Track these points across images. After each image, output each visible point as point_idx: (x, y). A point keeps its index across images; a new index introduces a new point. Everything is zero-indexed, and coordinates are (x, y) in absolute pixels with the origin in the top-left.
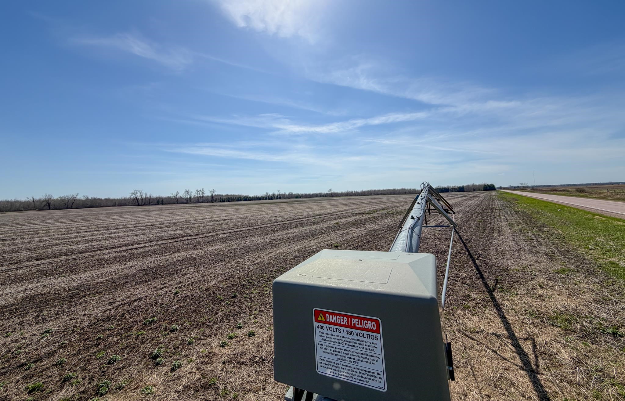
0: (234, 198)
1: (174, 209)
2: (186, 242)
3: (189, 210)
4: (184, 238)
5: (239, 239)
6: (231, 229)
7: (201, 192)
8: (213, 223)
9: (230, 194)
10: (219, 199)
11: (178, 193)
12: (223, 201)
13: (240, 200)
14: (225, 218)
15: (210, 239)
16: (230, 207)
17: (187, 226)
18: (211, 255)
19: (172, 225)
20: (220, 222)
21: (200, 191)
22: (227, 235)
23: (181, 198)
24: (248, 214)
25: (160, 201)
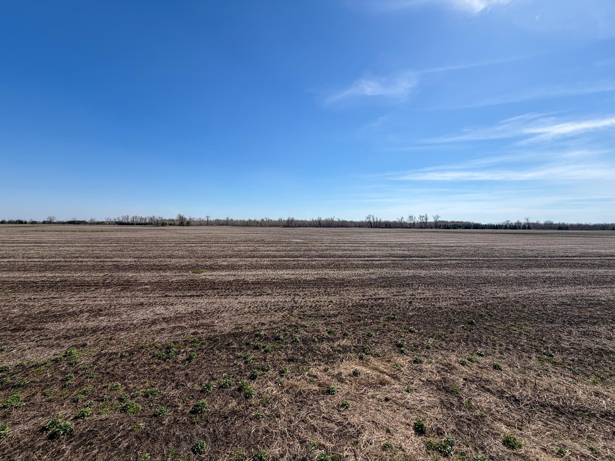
0: (462, 225)
7: (424, 218)
9: (456, 220)
10: (443, 225)
12: (448, 228)
21: (424, 216)
23: (405, 223)
25: (388, 224)
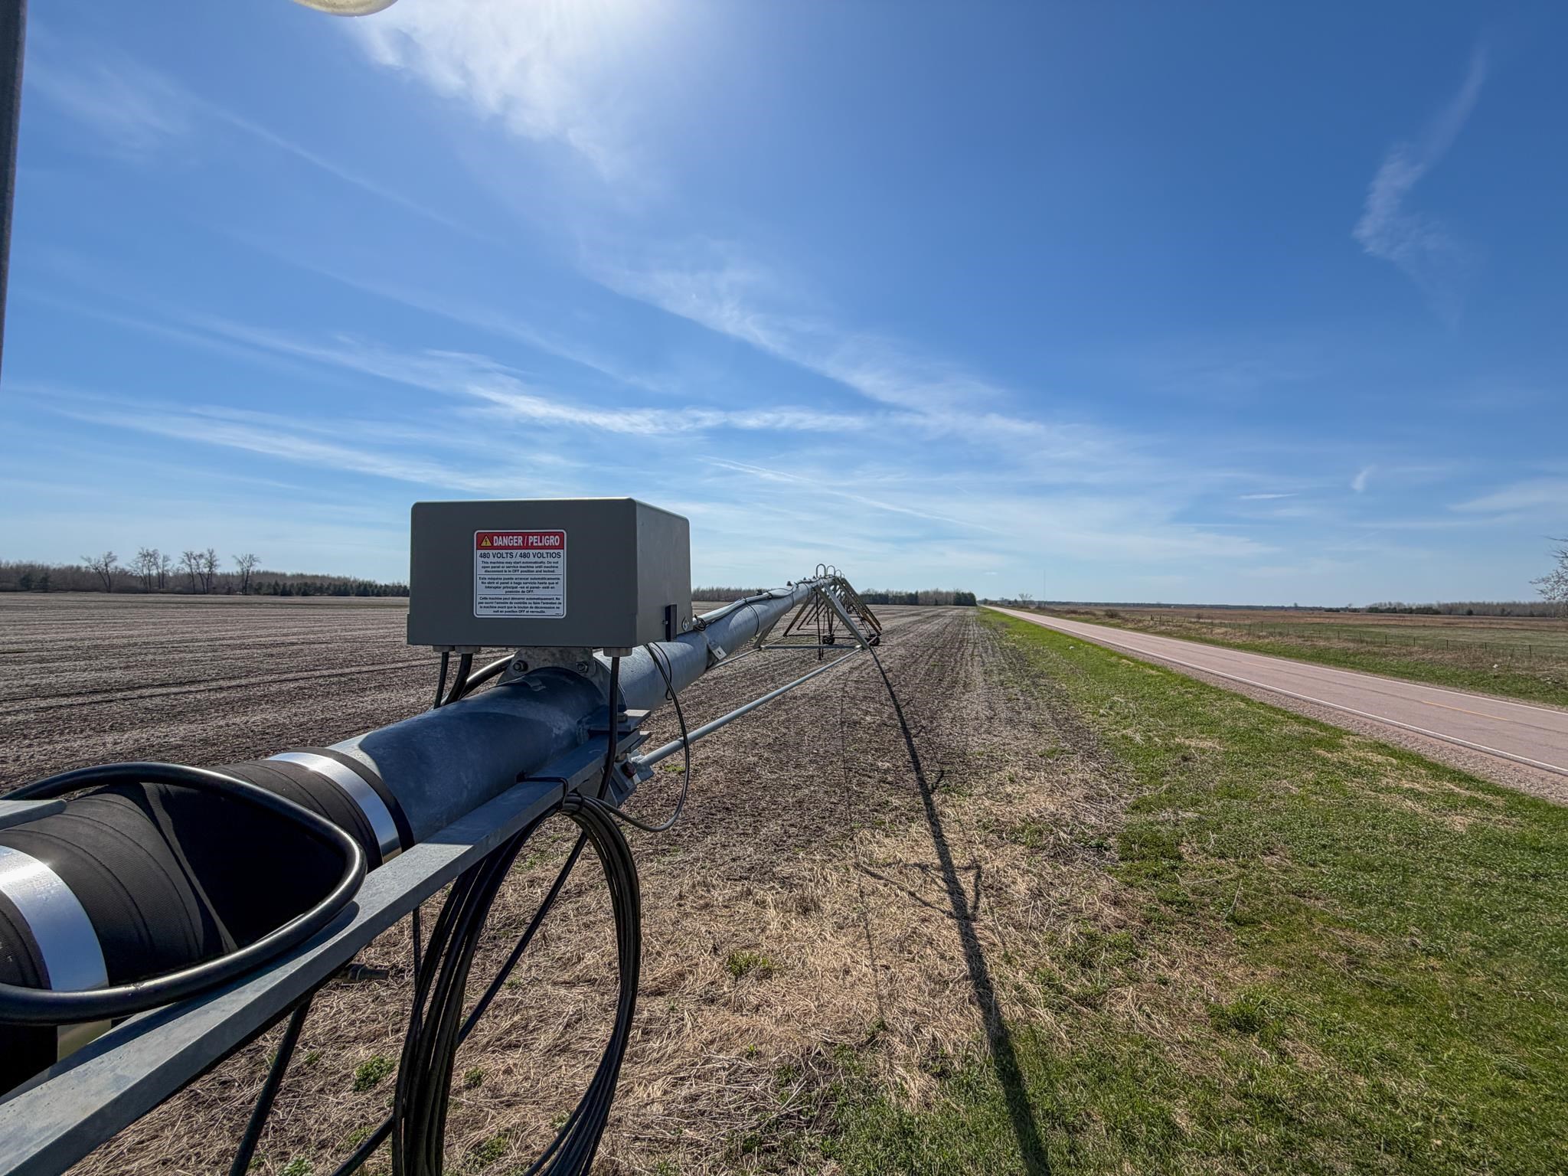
0: (326, 585)
1: (96, 608)
2: (148, 703)
3: (159, 612)
4: (138, 692)
5: (338, 694)
6: (311, 670)
7: (204, 561)
8: (246, 651)
9: (309, 572)
10: (269, 585)
11: (111, 558)
12: (286, 593)
13: (346, 594)
14: (293, 639)
15: (235, 694)
16: (311, 611)
17: (151, 657)
18: (238, 736)
19: (90, 653)
20: (275, 651)
21: (201, 556)
22: (296, 684)
23: (124, 574)
24: (368, 632)
25: (36, 578)
